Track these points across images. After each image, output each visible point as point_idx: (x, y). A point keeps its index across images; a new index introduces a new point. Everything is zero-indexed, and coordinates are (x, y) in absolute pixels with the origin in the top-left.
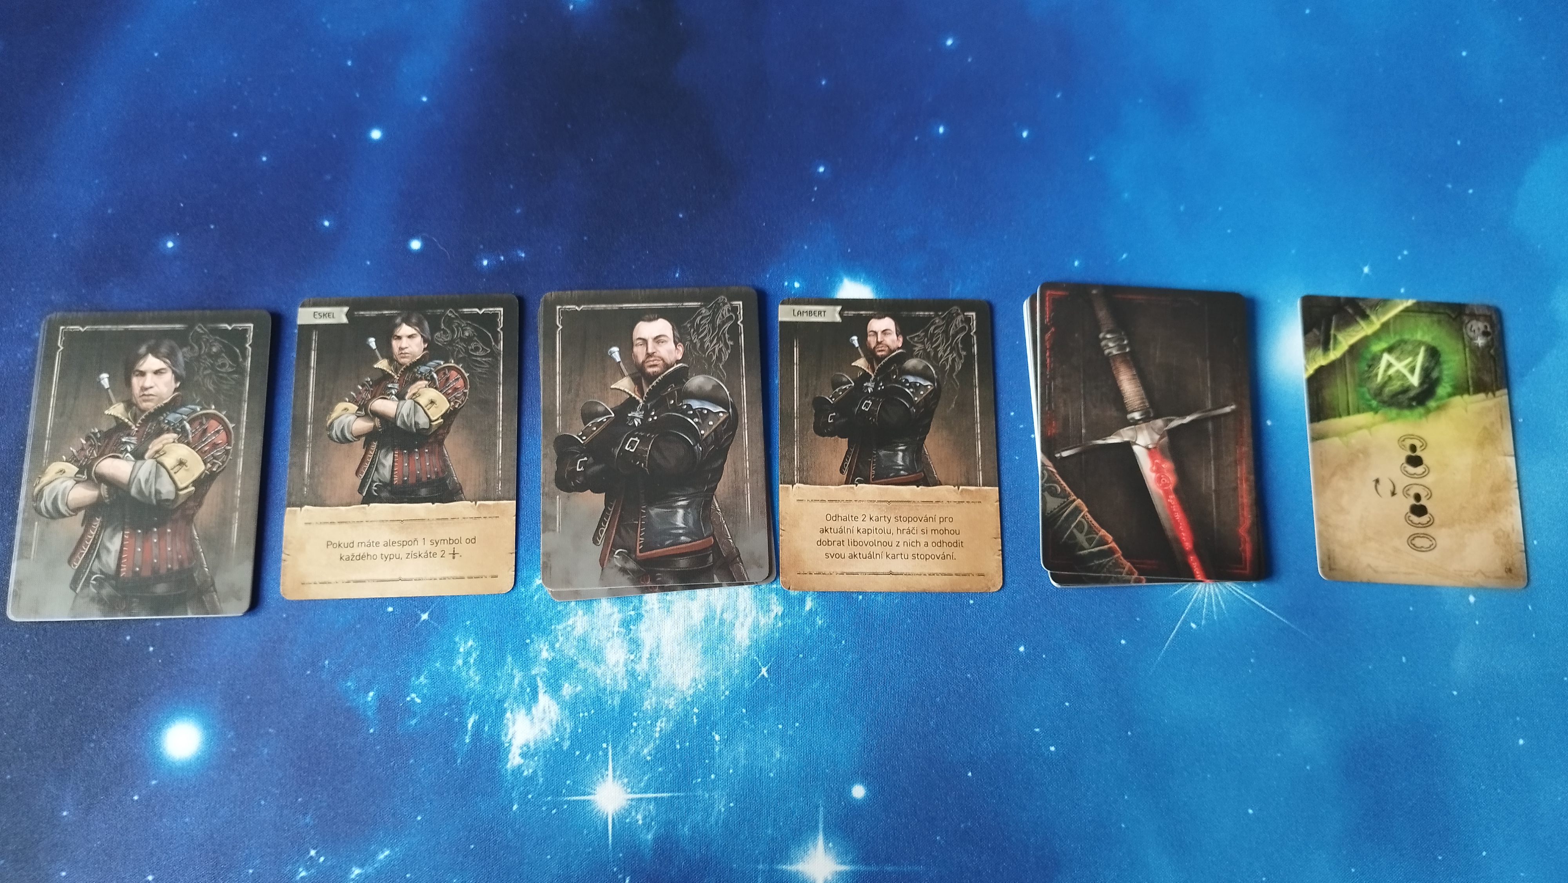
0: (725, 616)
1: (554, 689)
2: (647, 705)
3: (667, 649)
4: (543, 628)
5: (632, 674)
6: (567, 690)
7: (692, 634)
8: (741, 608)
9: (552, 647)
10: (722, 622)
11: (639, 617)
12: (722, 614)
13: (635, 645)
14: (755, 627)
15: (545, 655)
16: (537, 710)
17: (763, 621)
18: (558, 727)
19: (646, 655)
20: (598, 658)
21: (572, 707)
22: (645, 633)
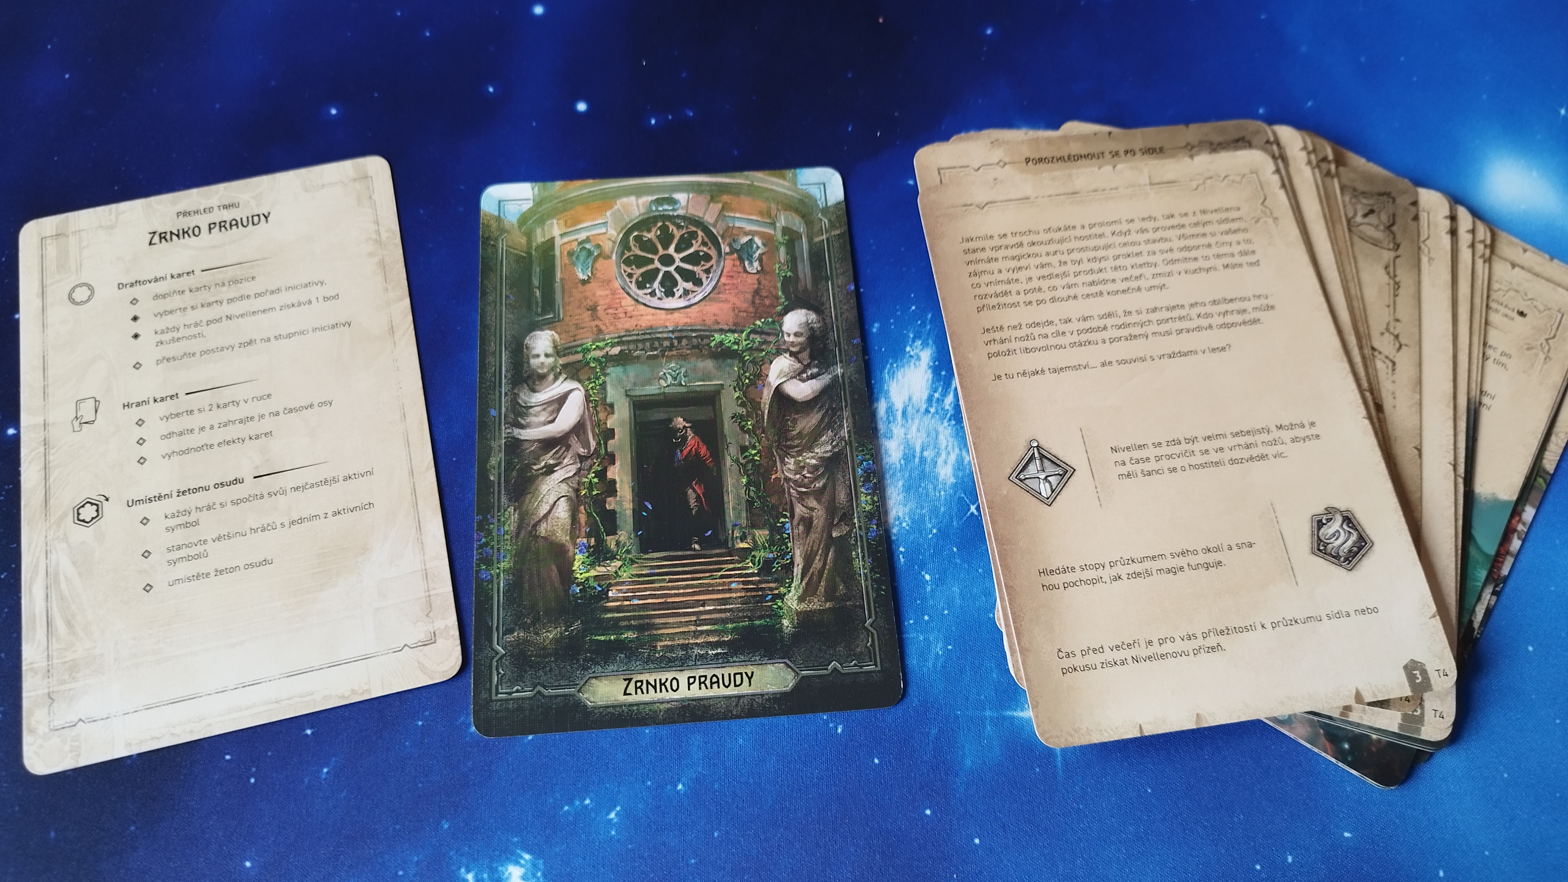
0: (926, 454)
8: (943, 446)
10: (923, 460)
12: (922, 452)
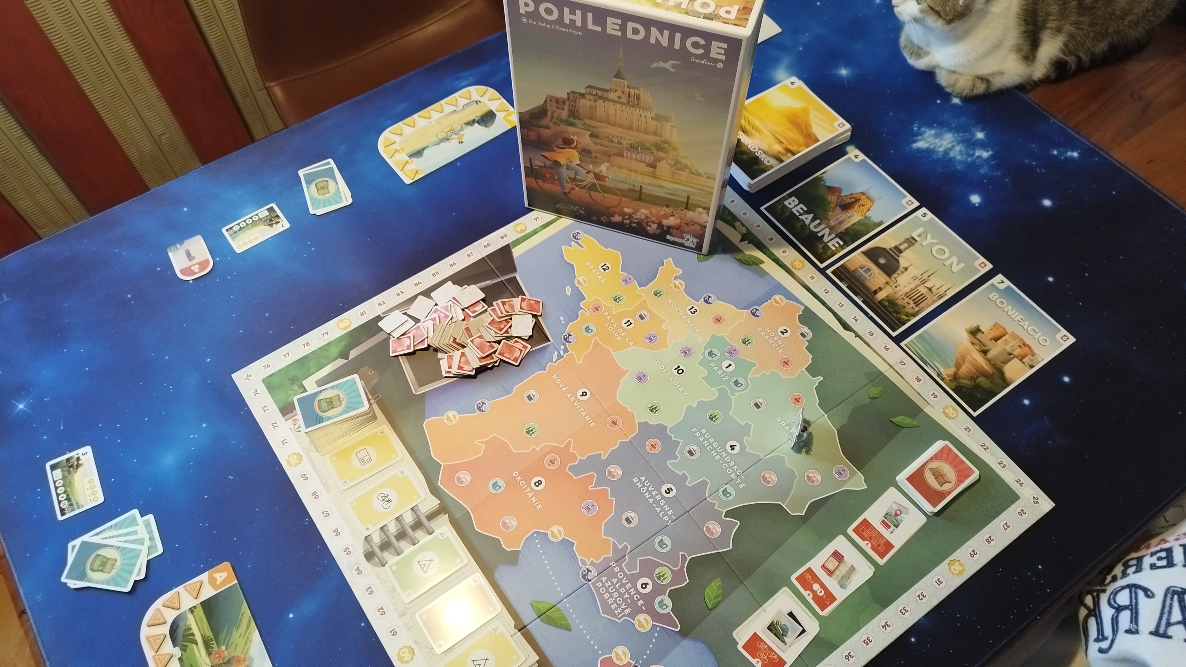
1: (973, 154)
2: (960, 139)
3: (948, 141)
4: (966, 162)
5: (958, 144)
6: (971, 152)
7: (941, 139)
9: (967, 159)
11: (948, 149)
13: (953, 147)
14: (930, 130)
15: (969, 159)
16: (980, 154)
17: (927, 130)
18: (979, 149)
19: (953, 144)
20: (961, 151)
21: (974, 150)
22: (949, 146)
